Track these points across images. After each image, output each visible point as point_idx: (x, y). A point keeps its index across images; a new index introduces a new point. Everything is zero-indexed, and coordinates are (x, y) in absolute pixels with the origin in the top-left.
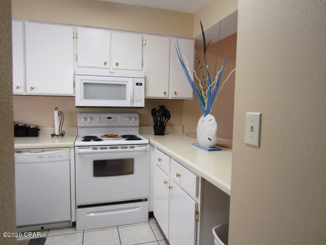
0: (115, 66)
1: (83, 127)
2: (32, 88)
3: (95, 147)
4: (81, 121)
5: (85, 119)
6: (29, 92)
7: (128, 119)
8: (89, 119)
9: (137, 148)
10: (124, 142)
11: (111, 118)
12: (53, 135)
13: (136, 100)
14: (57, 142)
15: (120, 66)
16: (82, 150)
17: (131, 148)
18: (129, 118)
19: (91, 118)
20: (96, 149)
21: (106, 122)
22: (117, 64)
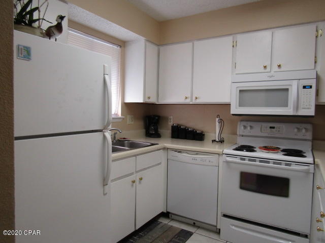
0: (276, 69)
1: (242, 136)
2: (196, 98)
3: (243, 158)
4: (240, 129)
5: (245, 127)
6: (194, 102)
7: (296, 130)
8: (249, 128)
9: (294, 167)
11: (274, 128)
12: (214, 141)
13: (302, 107)
14: (216, 148)
15: (283, 69)
16: (229, 159)
17: (287, 165)
18: (298, 129)
19: (251, 127)
20: (244, 160)
21: (267, 132)
22: (279, 66)
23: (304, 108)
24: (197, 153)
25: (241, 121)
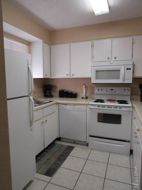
1: (97, 94)
2: (73, 75)
3: (99, 106)
4: (96, 91)
5: (98, 90)
6: (72, 77)
7: (123, 90)
8: (100, 90)
9: (123, 109)
10: (117, 104)
11: (113, 90)
12: (82, 98)
13: (126, 79)
14: (84, 102)
15: (117, 59)
16: (92, 107)
17: (120, 108)
18: (124, 90)
19: (102, 90)
20: (99, 107)
21: (109, 92)
22: (115, 58)
23: (127, 80)
24: (75, 105)
25: (96, 86)
